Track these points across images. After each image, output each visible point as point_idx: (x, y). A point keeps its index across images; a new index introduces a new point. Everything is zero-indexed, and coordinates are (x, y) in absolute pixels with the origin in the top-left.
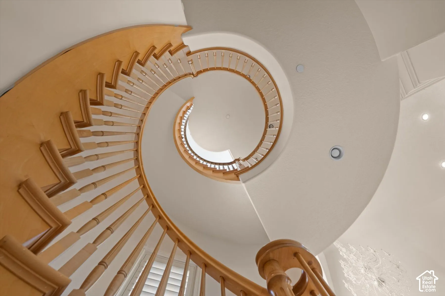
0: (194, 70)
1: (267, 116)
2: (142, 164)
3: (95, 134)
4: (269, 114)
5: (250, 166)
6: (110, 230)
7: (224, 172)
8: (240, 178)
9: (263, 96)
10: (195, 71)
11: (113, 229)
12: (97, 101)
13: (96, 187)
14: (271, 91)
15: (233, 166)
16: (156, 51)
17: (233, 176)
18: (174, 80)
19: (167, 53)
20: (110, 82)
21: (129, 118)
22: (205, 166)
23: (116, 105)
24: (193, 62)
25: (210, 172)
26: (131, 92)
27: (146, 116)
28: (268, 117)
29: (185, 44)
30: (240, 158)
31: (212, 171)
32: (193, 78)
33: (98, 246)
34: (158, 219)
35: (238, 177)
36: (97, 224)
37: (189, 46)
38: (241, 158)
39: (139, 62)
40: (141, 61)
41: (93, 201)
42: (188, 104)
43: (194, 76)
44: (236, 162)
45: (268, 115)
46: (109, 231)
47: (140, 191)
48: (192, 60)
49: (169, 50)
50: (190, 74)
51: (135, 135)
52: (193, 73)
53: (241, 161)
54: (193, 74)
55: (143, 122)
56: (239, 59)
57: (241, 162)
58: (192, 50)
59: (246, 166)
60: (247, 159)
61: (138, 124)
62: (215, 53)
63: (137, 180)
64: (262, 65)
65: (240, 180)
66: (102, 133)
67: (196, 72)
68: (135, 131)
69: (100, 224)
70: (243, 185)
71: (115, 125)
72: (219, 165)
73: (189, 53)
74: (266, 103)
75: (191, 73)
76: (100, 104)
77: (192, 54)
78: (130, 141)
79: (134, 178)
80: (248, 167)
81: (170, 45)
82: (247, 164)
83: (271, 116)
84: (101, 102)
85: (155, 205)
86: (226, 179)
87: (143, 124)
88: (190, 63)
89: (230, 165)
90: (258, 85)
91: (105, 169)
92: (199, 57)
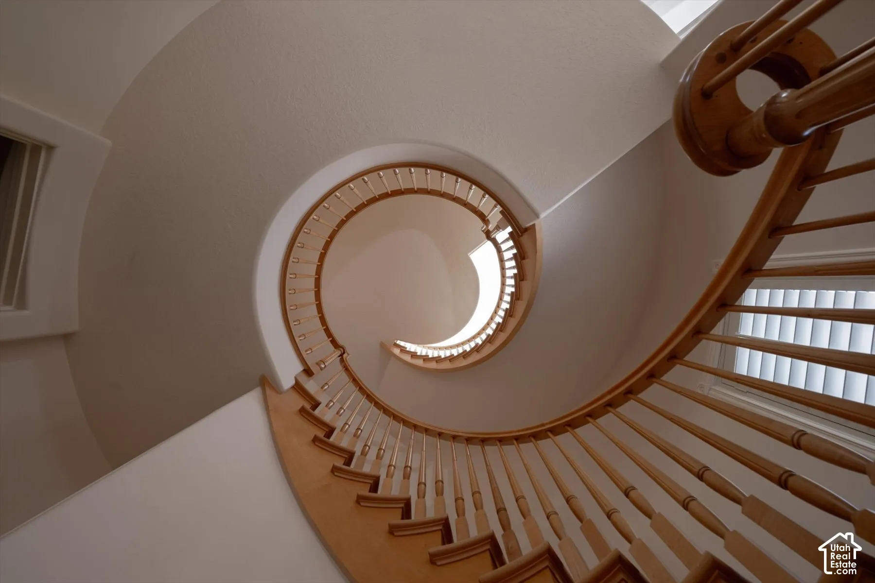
0: (335, 356)
1: (389, 194)
2: (543, 425)
3: (505, 525)
4: (385, 191)
5: (499, 208)
6: (703, 472)
7: (520, 258)
8: (528, 225)
9: (353, 210)
10: (334, 352)
11: (700, 467)
12: (443, 530)
13: (615, 511)
14: (342, 198)
15: (503, 242)
16: (321, 434)
17: (525, 239)
18: (361, 389)
19: (317, 412)
20: (401, 510)
21: (455, 462)
22: (514, 298)
23: (439, 492)
24: (321, 361)
25: (526, 286)
26: (406, 467)
27: (443, 431)
28: (391, 191)
29: (293, 382)
30: (483, 231)
31: (522, 282)
32: (348, 354)
33: (746, 495)
34: (654, 380)
35: (526, 230)
36: (694, 500)
37: (295, 376)
38: (483, 229)
39: (348, 462)
40: (345, 460)
41: (648, 513)
42: (397, 351)
43: (344, 353)
44: (492, 237)
45: (387, 193)
46: (706, 475)
47: (601, 421)
48: (317, 364)
49: (311, 411)
50: (342, 361)
51: (485, 447)
52: (339, 356)
53: (489, 228)
54: (341, 355)
55: (457, 434)
56: (295, 274)
57: (491, 227)
58: (300, 368)
59: (500, 216)
60: (483, 218)
61: (464, 443)
62: (295, 323)
63: (578, 431)
64: (297, 228)
65: (534, 225)
66: (501, 510)
67: (336, 350)
68: (479, 448)
69: (693, 495)
70: (543, 215)
71: (478, 488)
72: (506, 269)
73: (308, 372)
74: (366, 203)
75: (340, 359)
76: (446, 523)
77: (308, 366)
78: (501, 455)
79: (576, 437)
80: (501, 212)
81: (302, 410)
82: (495, 215)
83: (388, 188)
84: (443, 522)
85: (626, 388)
86: (536, 252)
87: (460, 434)
88: (323, 366)
89: (500, 247)
90: (334, 226)
91: (571, 496)
92: (308, 352)
